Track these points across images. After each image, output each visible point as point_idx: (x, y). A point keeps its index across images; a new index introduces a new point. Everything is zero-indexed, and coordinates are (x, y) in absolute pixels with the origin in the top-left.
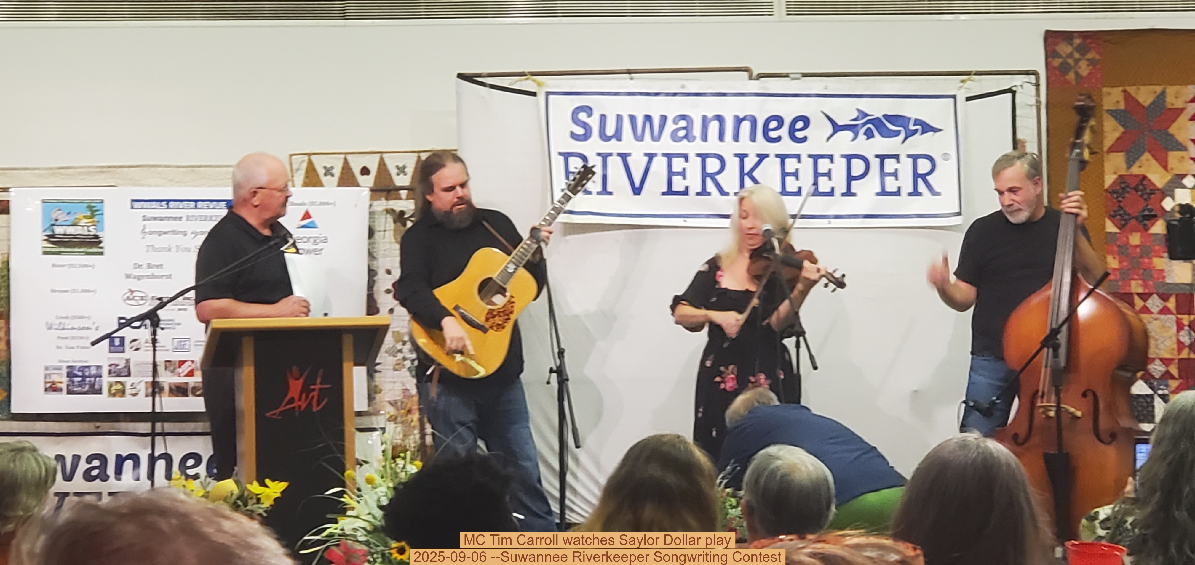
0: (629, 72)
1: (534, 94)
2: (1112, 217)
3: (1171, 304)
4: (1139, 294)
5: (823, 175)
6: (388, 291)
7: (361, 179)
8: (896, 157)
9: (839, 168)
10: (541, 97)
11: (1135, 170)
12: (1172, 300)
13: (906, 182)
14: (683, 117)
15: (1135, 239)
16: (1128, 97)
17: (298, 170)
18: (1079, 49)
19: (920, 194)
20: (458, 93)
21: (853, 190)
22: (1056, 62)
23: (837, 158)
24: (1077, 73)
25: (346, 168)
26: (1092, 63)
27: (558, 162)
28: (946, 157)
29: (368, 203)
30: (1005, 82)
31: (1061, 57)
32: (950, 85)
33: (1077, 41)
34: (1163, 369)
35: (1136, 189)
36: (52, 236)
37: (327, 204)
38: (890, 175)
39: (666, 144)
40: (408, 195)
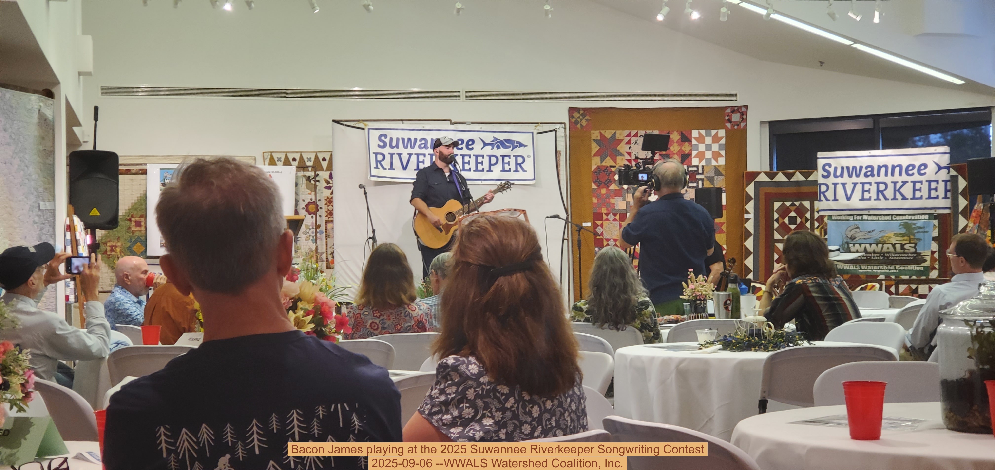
0: (402, 121)
1: (363, 129)
2: (594, 182)
3: (617, 217)
4: (605, 213)
5: (480, 163)
6: (303, 208)
7: (293, 163)
8: (509, 156)
9: (486, 160)
10: (366, 130)
11: (604, 164)
12: (618, 215)
13: (513, 166)
14: (423, 139)
15: (604, 191)
16: (601, 134)
17: (266, 158)
18: (582, 115)
19: (519, 171)
20: (332, 128)
21: (492, 169)
22: (573, 120)
23: (485, 156)
24: (581, 125)
25: (287, 158)
26: (587, 120)
27: (373, 157)
28: (529, 156)
29: (295, 173)
30: (552, 127)
31: (575, 118)
32: (531, 128)
33: (581, 112)
34: (614, 243)
35: (604, 171)
36: (164, 183)
37: (278, 172)
38: (506, 163)
39: (416, 150)
40: (312, 170)
